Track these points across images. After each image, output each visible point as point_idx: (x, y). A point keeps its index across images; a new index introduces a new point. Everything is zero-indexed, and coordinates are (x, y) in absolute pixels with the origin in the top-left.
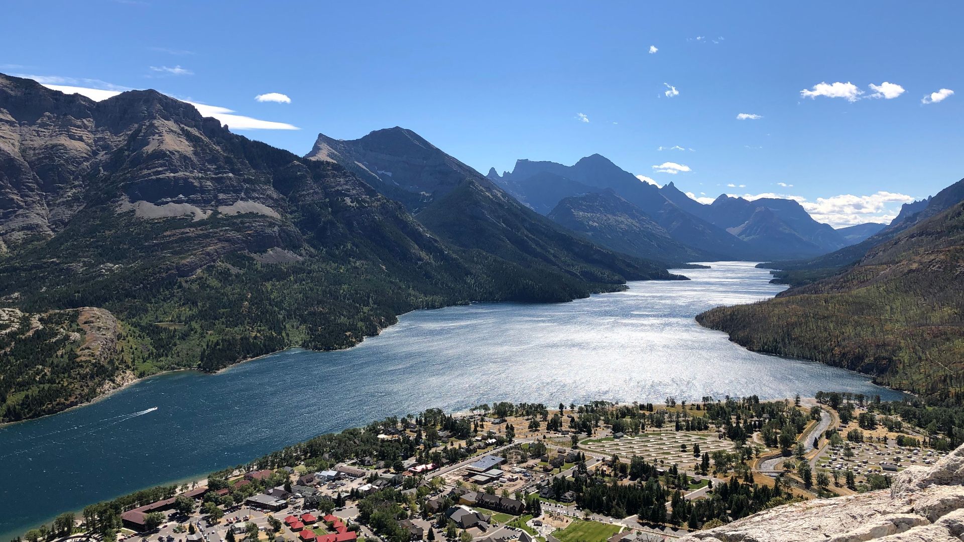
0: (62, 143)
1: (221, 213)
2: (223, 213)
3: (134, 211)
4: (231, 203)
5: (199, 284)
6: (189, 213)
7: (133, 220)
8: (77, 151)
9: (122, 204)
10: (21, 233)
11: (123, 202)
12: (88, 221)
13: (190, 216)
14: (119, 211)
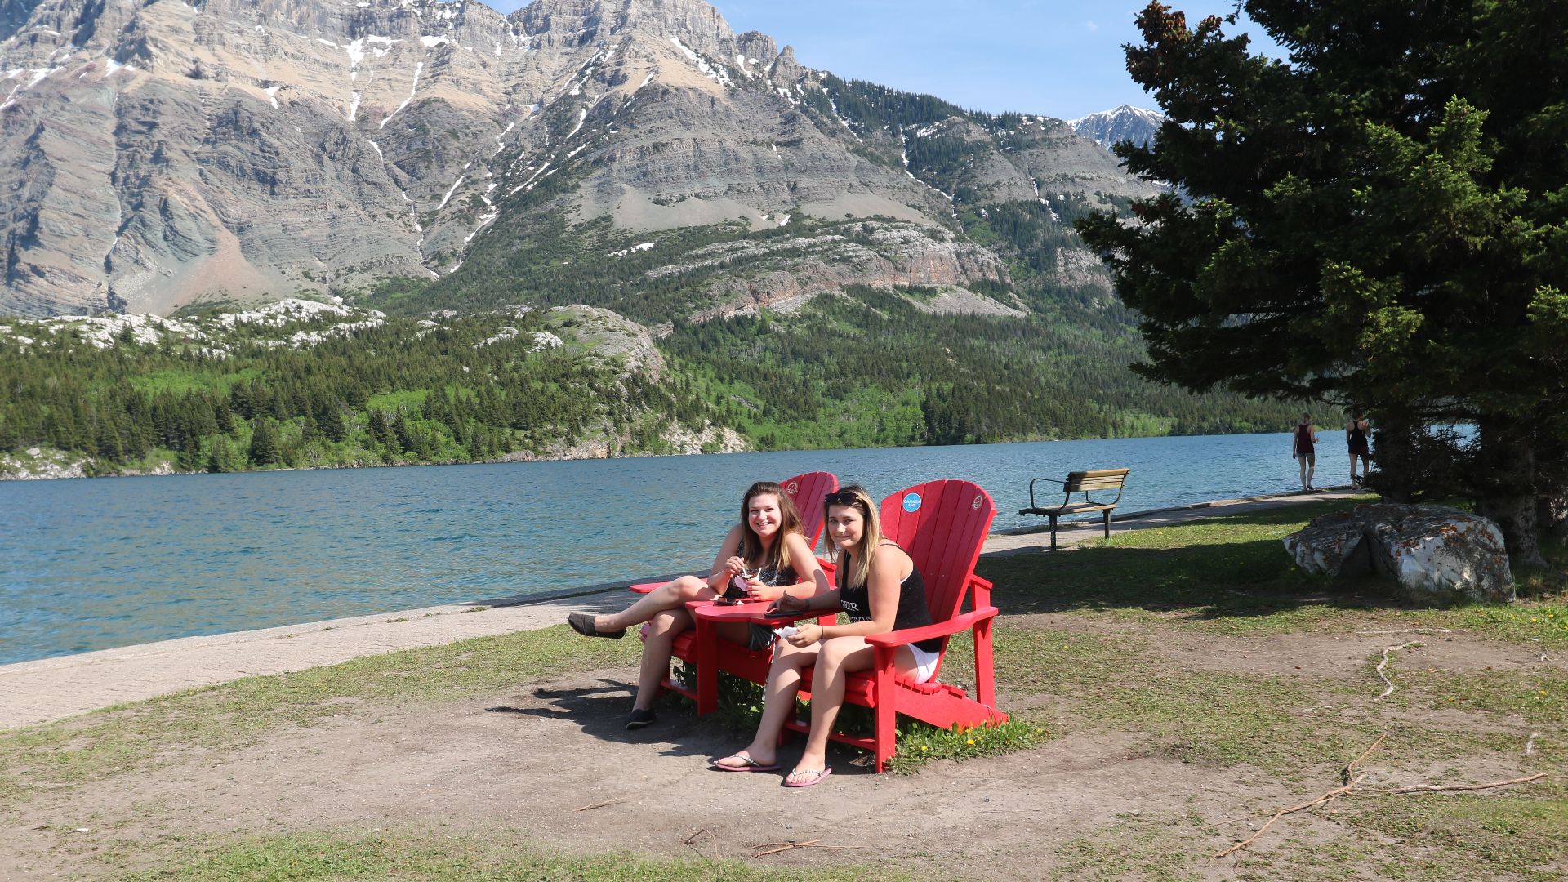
0: (441, 97)
1: (809, 217)
2: (812, 216)
3: (608, 218)
4: (830, 196)
5: (809, 328)
6: (736, 219)
7: (610, 237)
8: (472, 113)
9: (579, 206)
10: (368, 275)
11: (582, 202)
12: (509, 245)
13: (738, 224)
14: (574, 219)
